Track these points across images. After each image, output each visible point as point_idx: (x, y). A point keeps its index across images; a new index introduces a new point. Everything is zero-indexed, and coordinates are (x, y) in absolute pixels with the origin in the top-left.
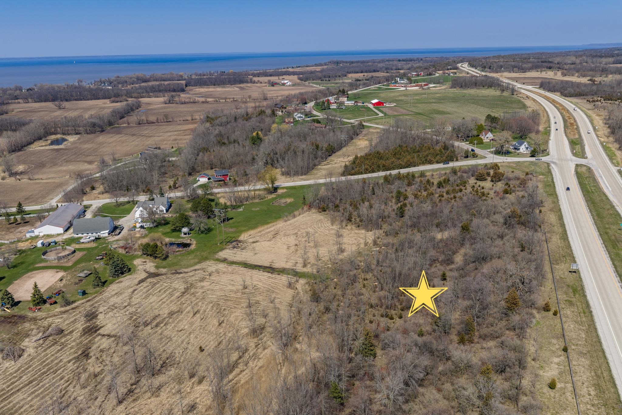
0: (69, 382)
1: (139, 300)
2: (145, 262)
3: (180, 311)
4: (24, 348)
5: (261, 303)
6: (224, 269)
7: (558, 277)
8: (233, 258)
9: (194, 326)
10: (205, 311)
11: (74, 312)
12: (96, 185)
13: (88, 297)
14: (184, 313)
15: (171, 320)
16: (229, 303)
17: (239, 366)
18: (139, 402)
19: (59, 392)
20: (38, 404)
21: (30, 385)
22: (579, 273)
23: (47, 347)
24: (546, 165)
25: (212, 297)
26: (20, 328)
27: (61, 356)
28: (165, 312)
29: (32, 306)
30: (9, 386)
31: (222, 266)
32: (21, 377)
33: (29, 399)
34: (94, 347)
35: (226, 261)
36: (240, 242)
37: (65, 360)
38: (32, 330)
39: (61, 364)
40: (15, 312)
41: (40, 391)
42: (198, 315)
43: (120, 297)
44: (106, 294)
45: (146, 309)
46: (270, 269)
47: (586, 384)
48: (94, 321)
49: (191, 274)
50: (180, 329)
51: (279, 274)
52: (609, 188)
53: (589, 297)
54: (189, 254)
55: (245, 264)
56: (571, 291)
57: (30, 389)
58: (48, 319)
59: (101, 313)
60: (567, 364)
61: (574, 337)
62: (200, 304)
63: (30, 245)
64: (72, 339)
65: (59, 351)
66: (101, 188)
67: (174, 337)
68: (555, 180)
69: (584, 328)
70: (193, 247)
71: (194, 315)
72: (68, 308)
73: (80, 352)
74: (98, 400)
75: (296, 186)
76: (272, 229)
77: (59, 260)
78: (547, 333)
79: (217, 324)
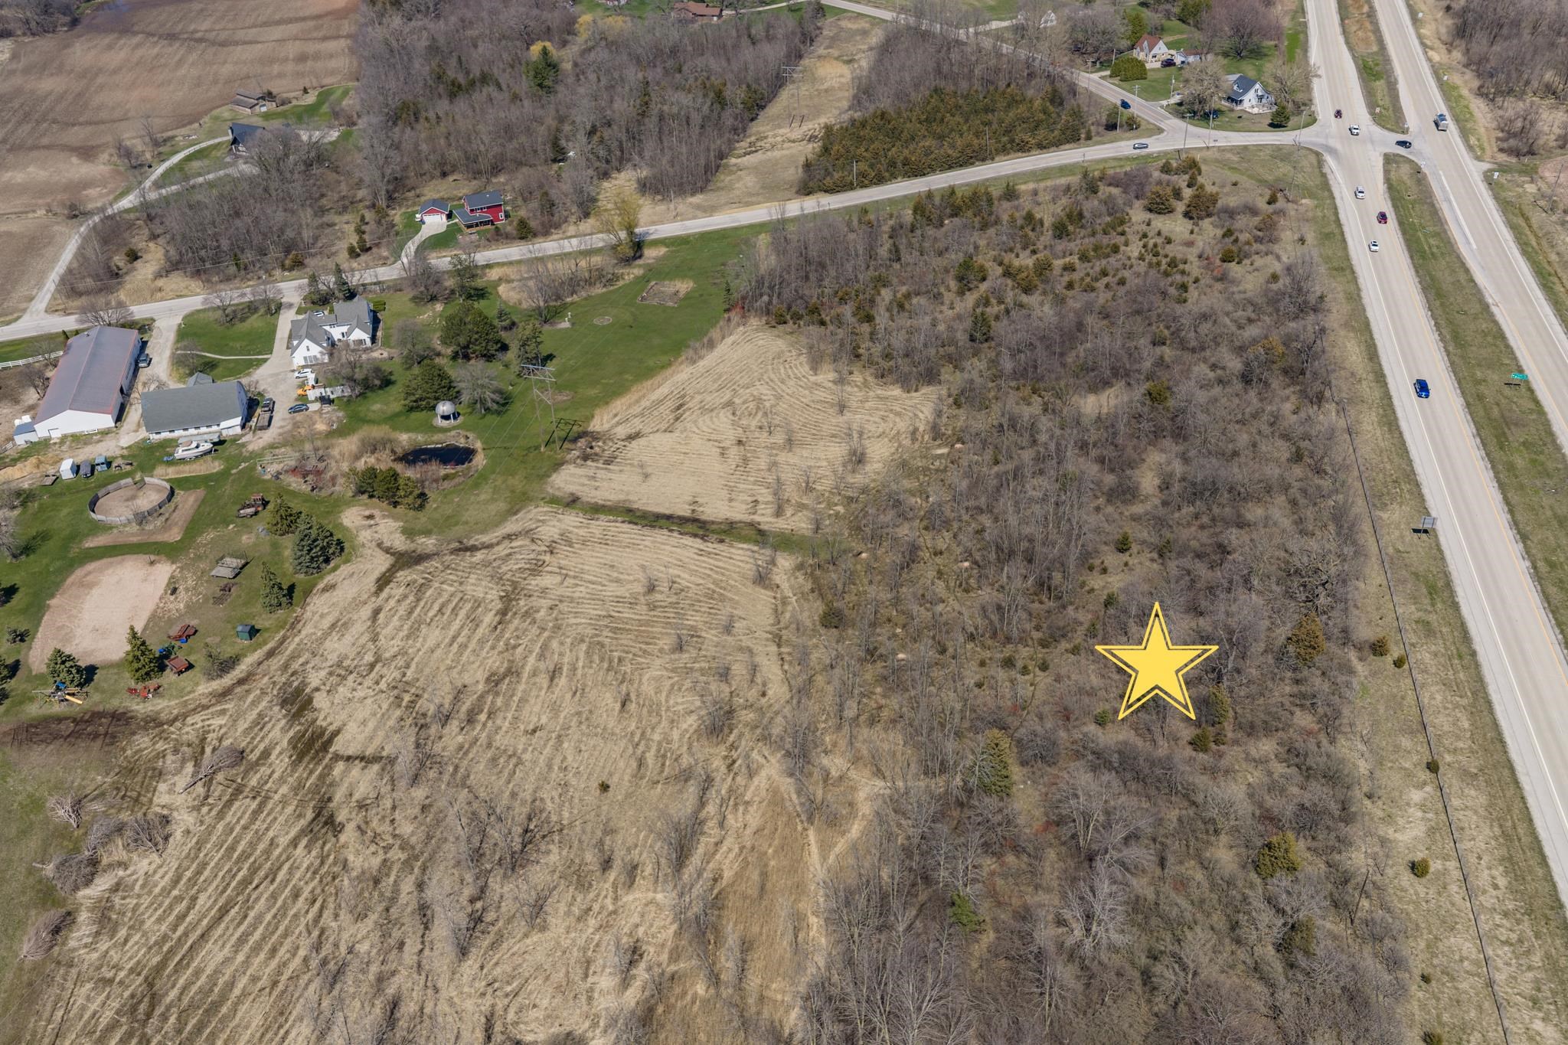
0: (318, 905)
1: (397, 642)
2: (371, 517)
3: (512, 672)
4: (165, 812)
5: (704, 634)
6: (582, 532)
7: (1391, 550)
8: (594, 493)
9: (562, 715)
10: (574, 669)
11: (248, 692)
12: (139, 242)
13: (265, 643)
14: (525, 675)
15: (499, 701)
16: (625, 639)
17: (706, 829)
18: (505, 945)
19: (304, 934)
20: (268, 971)
21: (227, 919)
22: (1436, 536)
23: (221, 804)
24: (1313, 159)
25: (578, 624)
26: (129, 752)
27: (267, 829)
28: (475, 677)
29: (132, 684)
30: (174, 928)
31: (571, 521)
32: (194, 899)
33: (240, 957)
34: (339, 796)
35: (578, 505)
36: (595, 437)
37: (283, 841)
38: (162, 755)
39: (277, 852)
40: (96, 704)
41: (257, 935)
42: (562, 681)
43: (348, 638)
44: (308, 630)
45: (427, 671)
46: (695, 526)
47: (1486, 858)
48: (309, 716)
49: (502, 550)
50: (531, 727)
51: (722, 541)
52: (1472, 241)
53: (1465, 610)
54: (477, 485)
55: (630, 511)
56: (1424, 591)
57: (228, 932)
58: (190, 720)
59: (317, 689)
60: (1440, 805)
61: (1446, 728)
62: (555, 644)
63: (37, 473)
64: (276, 776)
65: (257, 812)
66: (154, 256)
67: (525, 750)
68: (1342, 216)
69: (1464, 702)
70: (480, 461)
71: (552, 679)
72: (228, 680)
73: (310, 815)
74: (406, 948)
75: (689, 236)
76: (664, 390)
77: (140, 524)
78: (1387, 719)
79: (618, 706)
